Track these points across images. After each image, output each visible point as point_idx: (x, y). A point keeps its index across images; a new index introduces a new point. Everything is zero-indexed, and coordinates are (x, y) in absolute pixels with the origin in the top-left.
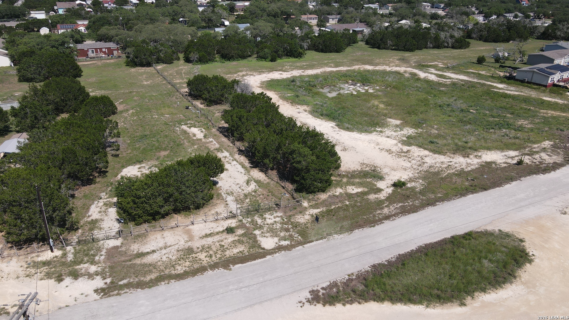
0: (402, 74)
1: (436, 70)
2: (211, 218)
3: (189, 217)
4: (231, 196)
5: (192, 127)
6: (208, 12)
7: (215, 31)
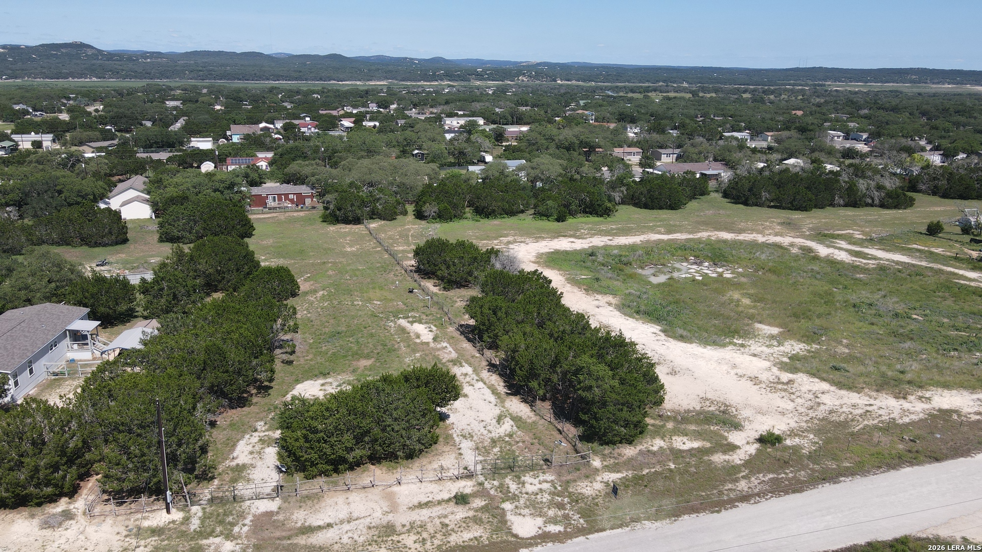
0: (786, 249)
1: (850, 243)
2: (431, 476)
3: (395, 471)
4: (469, 440)
5: (415, 322)
6: (460, 141)
7: (468, 170)
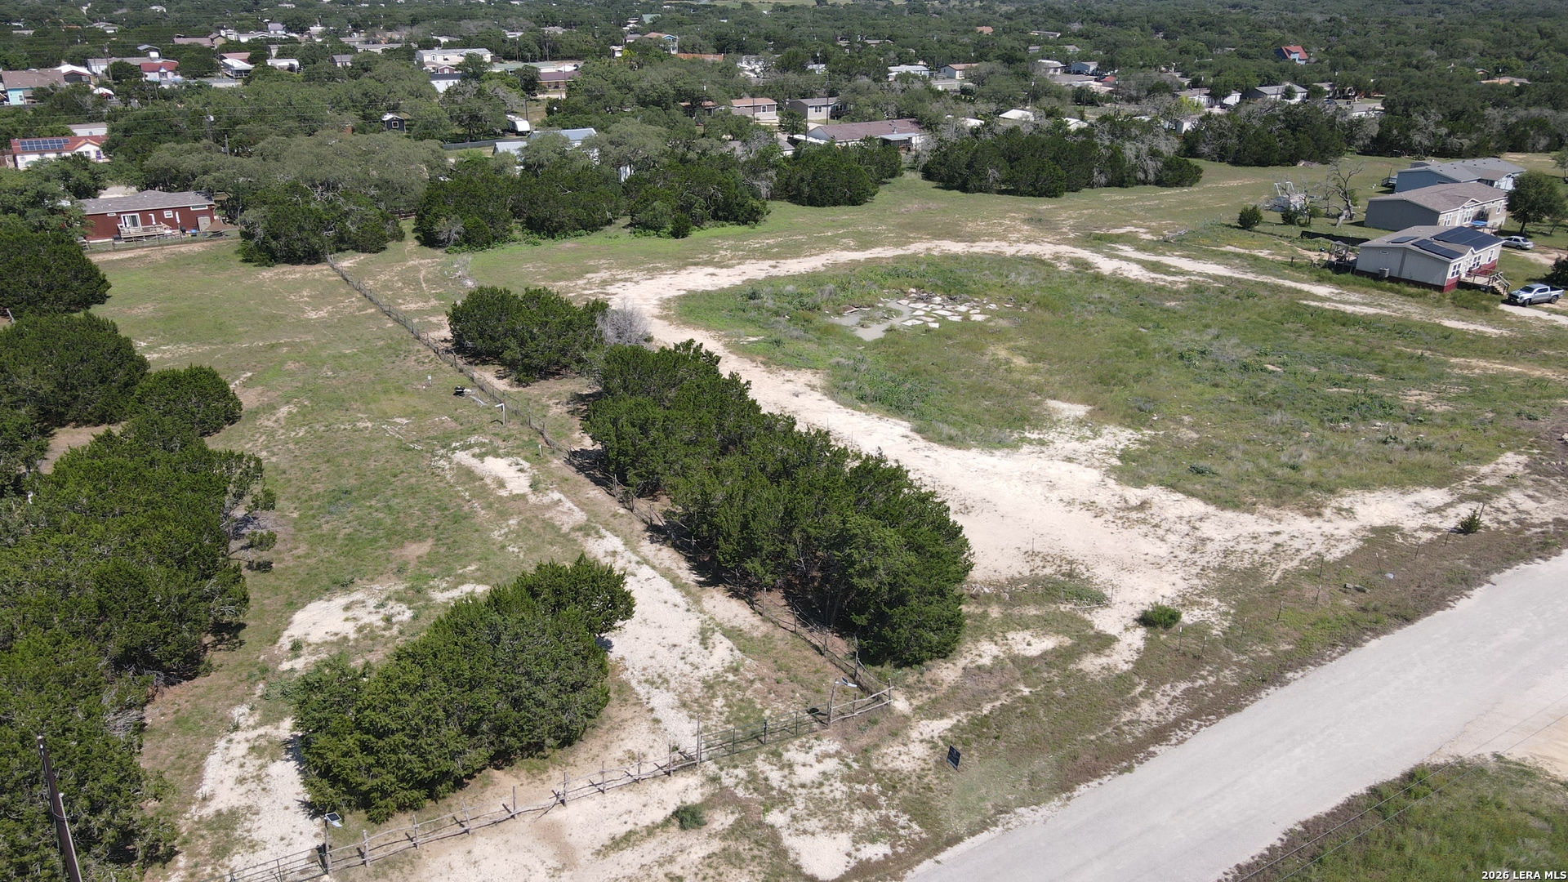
0: (1050, 265)
1: (1138, 249)
4: (662, 688)
5: (486, 454)
6: (467, 95)
7: (495, 149)
